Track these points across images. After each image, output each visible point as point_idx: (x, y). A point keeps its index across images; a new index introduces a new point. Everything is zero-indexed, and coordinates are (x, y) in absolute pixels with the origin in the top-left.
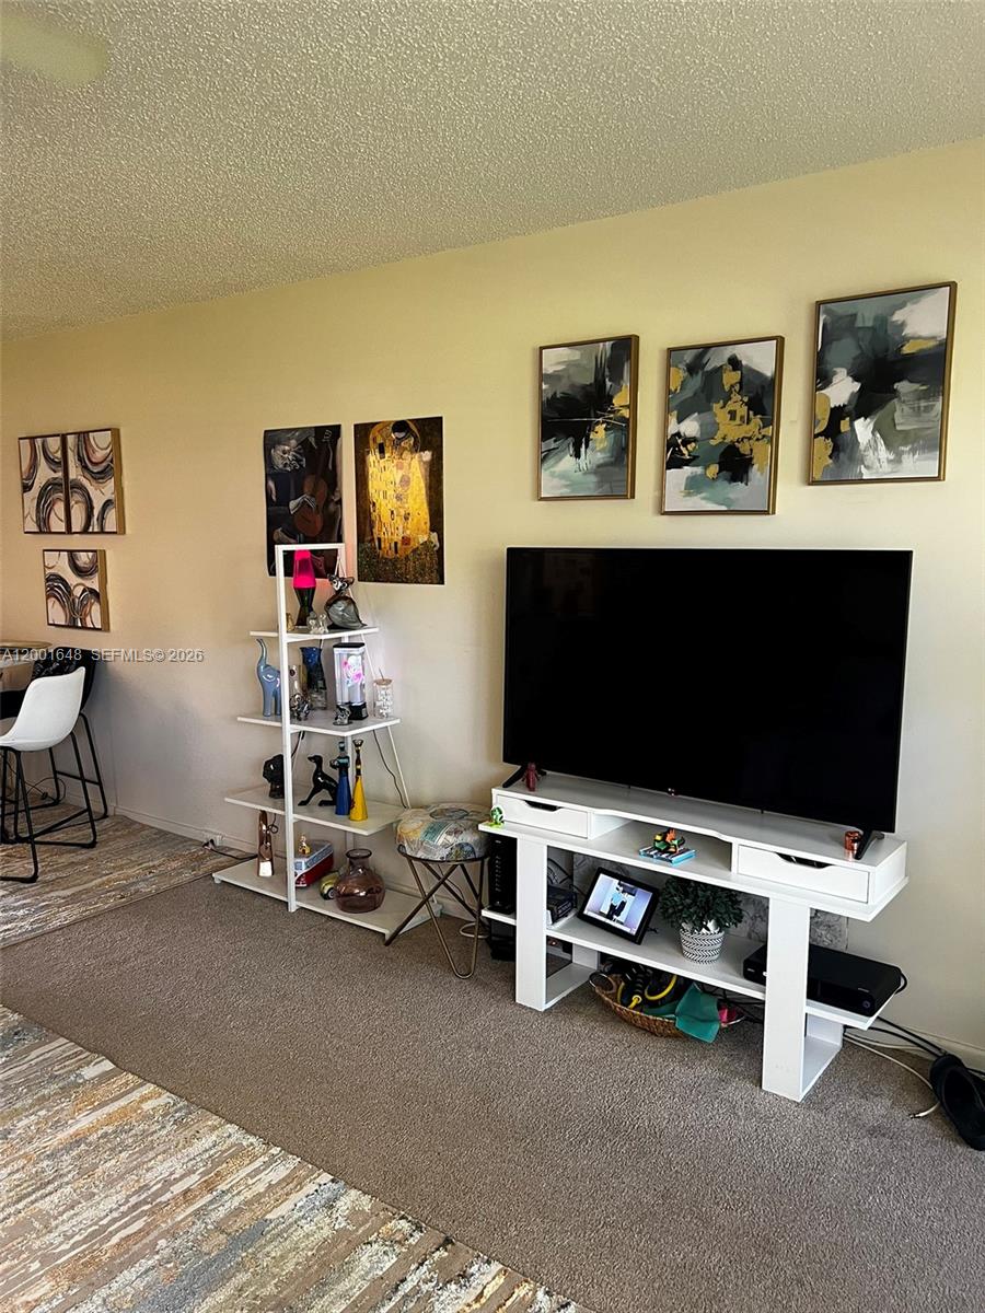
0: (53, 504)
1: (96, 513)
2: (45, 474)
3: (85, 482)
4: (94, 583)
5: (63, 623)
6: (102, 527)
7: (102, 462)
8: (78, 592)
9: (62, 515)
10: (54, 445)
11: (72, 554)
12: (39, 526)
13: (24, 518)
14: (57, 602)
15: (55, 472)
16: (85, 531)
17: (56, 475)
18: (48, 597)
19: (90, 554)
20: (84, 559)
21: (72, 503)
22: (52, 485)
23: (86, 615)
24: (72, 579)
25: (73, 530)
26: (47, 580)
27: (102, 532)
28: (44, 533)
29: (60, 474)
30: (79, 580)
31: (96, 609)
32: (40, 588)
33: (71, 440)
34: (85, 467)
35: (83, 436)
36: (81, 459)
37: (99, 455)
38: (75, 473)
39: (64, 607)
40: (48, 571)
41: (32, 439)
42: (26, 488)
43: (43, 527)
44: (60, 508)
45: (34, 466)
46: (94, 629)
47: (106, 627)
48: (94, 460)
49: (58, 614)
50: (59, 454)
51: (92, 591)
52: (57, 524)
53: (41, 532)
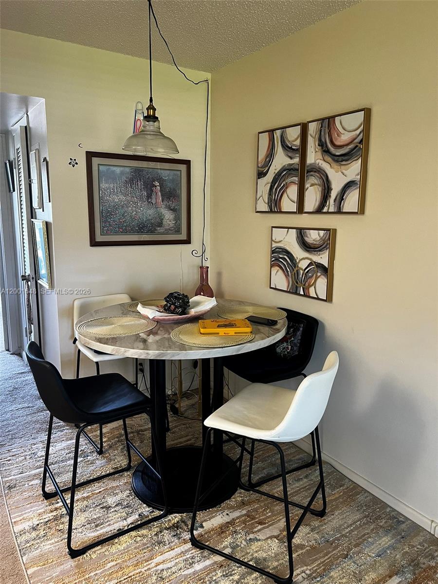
0: (286, 187)
1: (334, 194)
2: (281, 160)
3: (325, 166)
4: (323, 259)
5: (285, 289)
6: (339, 208)
7: (347, 145)
8: (303, 265)
9: (295, 198)
10: (293, 135)
11: (301, 233)
12: (270, 207)
13: (256, 200)
14: (280, 272)
15: (291, 158)
16: (319, 211)
17: (292, 162)
18: (272, 266)
19: (322, 233)
20: (313, 237)
21: (307, 185)
22: (288, 170)
23: (310, 286)
24: (298, 253)
25: (306, 210)
26: (273, 252)
27: (339, 211)
28: (275, 212)
29: (296, 160)
30: (306, 255)
31: (321, 283)
32: (265, 258)
33: (313, 128)
34: (326, 151)
35: (328, 123)
36: (322, 144)
37: (345, 138)
38: (313, 156)
39: (287, 276)
40: (274, 245)
41: (271, 132)
42: (261, 174)
43: (274, 207)
44: (293, 191)
45: (271, 155)
46: (318, 299)
47: (329, 298)
48: (338, 143)
49: (280, 280)
50: (298, 142)
51: (320, 266)
52: (288, 203)
53: (271, 211)
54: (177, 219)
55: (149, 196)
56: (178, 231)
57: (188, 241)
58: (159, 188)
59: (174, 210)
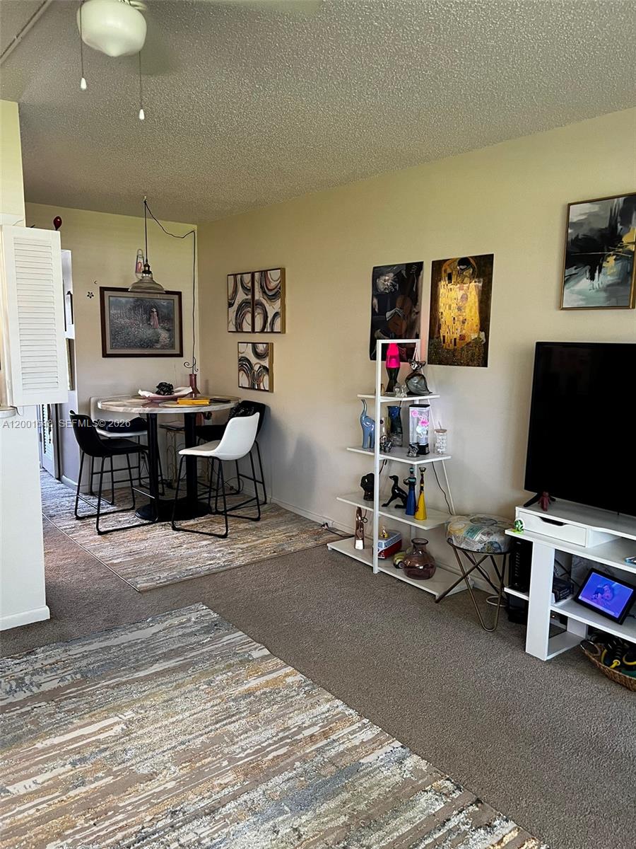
0: (245, 314)
1: (269, 320)
2: (241, 296)
3: (264, 302)
4: (266, 363)
5: (247, 386)
6: (272, 329)
7: (274, 289)
8: (256, 368)
9: (250, 322)
10: (247, 278)
11: (254, 345)
12: (237, 328)
13: (228, 323)
14: (244, 374)
15: (247, 295)
16: (262, 331)
17: (247, 297)
18: (239, 371)
19: (265, 345)
20: (261, 348)
21: (256, 314)
22: (245, 304)
23: (260, 382)
24: (253, 360)
25: (256, 330)
26: (240, 360)
27: (272, 332)
28: (239, 332)
29: (250, 297)
30: (258, 361)
31: (266, 378)
32: (235, 365)
33: (257, 275)
34: (264, 292)
35: (264, 273)
36: (262, 287)
37: (273, 285)
38: (258, 296)
39: (248, 377)
40: (240, 355)
41: (235, 275)
42: (230, 305)
43: (239, 329)
44: (248, 317)
45: (235, 292)
46: (265, 390)
47: (271, 390)
48: (270, 288)
49: (245, 381)
50: (250, 285)
51: (265, 368)
52: (247, 327)
53: (237, 332)
54: (172, 337)
55: (149, 319)
56: (173, 347)
57: (181, 355)
58: (155, 313)
59: (168, 330)
